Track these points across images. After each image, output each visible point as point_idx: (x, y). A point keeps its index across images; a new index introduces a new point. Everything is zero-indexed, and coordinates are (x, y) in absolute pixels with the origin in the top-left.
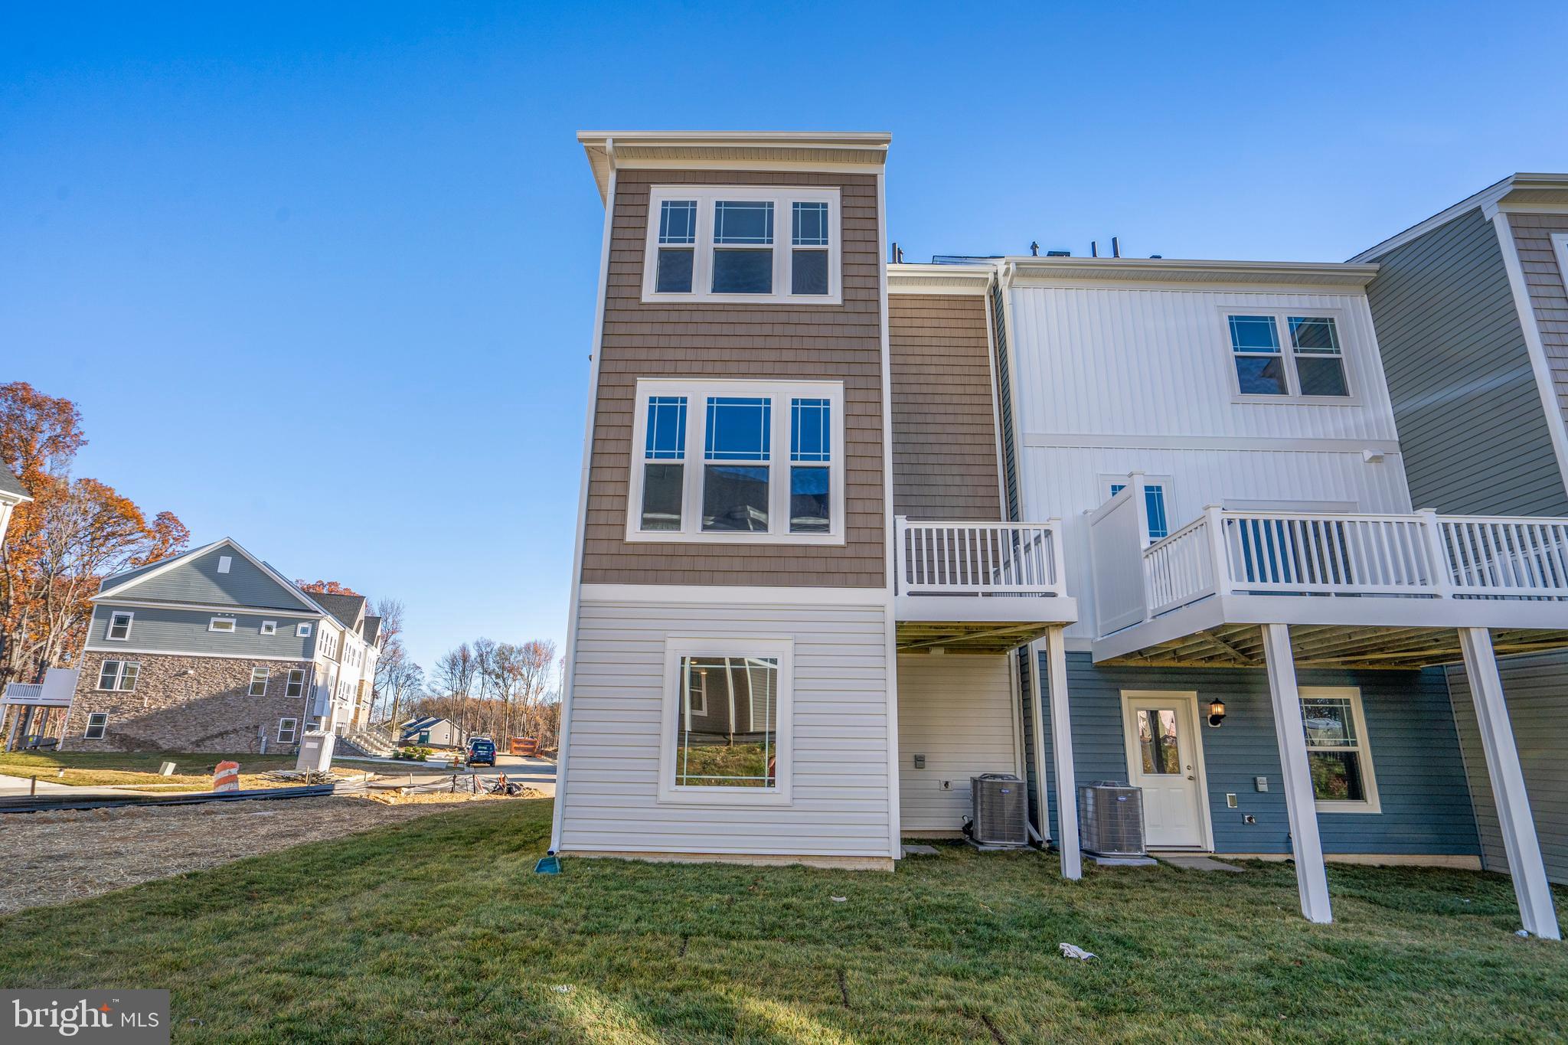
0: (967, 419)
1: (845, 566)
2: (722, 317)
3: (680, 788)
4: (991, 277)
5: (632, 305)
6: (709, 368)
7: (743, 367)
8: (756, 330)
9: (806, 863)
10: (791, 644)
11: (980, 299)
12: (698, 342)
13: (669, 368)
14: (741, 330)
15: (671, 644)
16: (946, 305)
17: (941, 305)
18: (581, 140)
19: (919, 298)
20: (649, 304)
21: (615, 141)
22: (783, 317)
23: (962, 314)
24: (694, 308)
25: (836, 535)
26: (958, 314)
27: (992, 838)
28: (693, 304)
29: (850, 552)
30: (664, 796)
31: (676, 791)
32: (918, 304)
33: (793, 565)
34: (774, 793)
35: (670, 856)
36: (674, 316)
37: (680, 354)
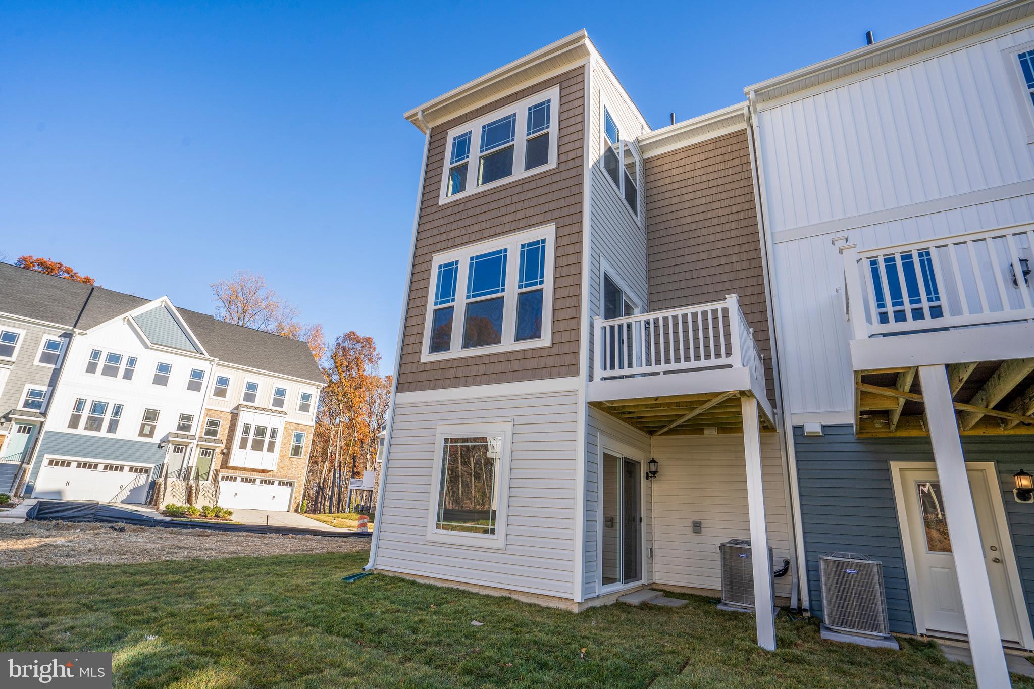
0: (733, 234)
1: (551, 362)
2: (482, 201)
3: (439, 531)
4: (746, 111)
5: (434, 209)
6: (473, 237)
7: (492, 231)
8: (502, 203)
9: (515, 596)
10: (511, 424)
11: (743, 132)
12: (467, 222)
13: (451, 243)
14: (493, 205)
15: (440, 429)
16: (713, 146)
17: (710, 147)
18: (407, 118)
19: (690, 148)
20: (443, 206)
21: (423, 111)
22: (518, 189)
23: (729, 149)
24: (467, 200)
25: (545, 340)
26: (723, 150)
27: (732, 600)
28: (466, 198)
29: (555, 351)
30: (430, 537)
31: (436, 533)
32: (690, 153)
33: (516, 366)
34: (493, 539)
35: (432, 580)
36: (456, 209)
37: (457, 233)
